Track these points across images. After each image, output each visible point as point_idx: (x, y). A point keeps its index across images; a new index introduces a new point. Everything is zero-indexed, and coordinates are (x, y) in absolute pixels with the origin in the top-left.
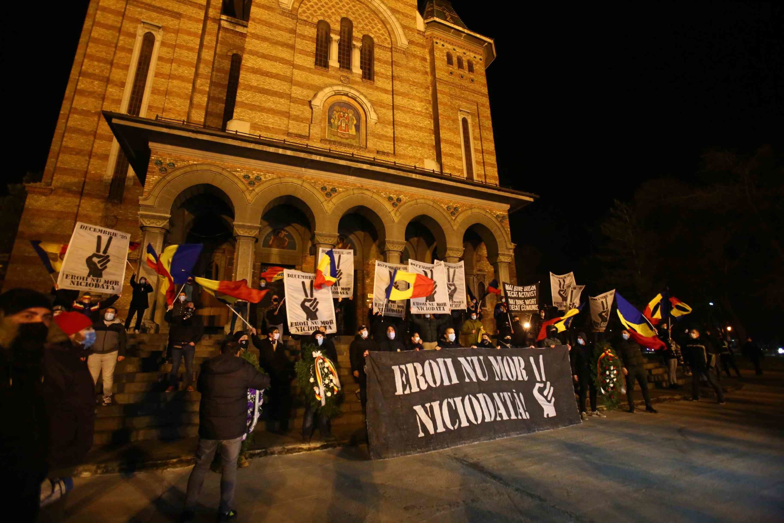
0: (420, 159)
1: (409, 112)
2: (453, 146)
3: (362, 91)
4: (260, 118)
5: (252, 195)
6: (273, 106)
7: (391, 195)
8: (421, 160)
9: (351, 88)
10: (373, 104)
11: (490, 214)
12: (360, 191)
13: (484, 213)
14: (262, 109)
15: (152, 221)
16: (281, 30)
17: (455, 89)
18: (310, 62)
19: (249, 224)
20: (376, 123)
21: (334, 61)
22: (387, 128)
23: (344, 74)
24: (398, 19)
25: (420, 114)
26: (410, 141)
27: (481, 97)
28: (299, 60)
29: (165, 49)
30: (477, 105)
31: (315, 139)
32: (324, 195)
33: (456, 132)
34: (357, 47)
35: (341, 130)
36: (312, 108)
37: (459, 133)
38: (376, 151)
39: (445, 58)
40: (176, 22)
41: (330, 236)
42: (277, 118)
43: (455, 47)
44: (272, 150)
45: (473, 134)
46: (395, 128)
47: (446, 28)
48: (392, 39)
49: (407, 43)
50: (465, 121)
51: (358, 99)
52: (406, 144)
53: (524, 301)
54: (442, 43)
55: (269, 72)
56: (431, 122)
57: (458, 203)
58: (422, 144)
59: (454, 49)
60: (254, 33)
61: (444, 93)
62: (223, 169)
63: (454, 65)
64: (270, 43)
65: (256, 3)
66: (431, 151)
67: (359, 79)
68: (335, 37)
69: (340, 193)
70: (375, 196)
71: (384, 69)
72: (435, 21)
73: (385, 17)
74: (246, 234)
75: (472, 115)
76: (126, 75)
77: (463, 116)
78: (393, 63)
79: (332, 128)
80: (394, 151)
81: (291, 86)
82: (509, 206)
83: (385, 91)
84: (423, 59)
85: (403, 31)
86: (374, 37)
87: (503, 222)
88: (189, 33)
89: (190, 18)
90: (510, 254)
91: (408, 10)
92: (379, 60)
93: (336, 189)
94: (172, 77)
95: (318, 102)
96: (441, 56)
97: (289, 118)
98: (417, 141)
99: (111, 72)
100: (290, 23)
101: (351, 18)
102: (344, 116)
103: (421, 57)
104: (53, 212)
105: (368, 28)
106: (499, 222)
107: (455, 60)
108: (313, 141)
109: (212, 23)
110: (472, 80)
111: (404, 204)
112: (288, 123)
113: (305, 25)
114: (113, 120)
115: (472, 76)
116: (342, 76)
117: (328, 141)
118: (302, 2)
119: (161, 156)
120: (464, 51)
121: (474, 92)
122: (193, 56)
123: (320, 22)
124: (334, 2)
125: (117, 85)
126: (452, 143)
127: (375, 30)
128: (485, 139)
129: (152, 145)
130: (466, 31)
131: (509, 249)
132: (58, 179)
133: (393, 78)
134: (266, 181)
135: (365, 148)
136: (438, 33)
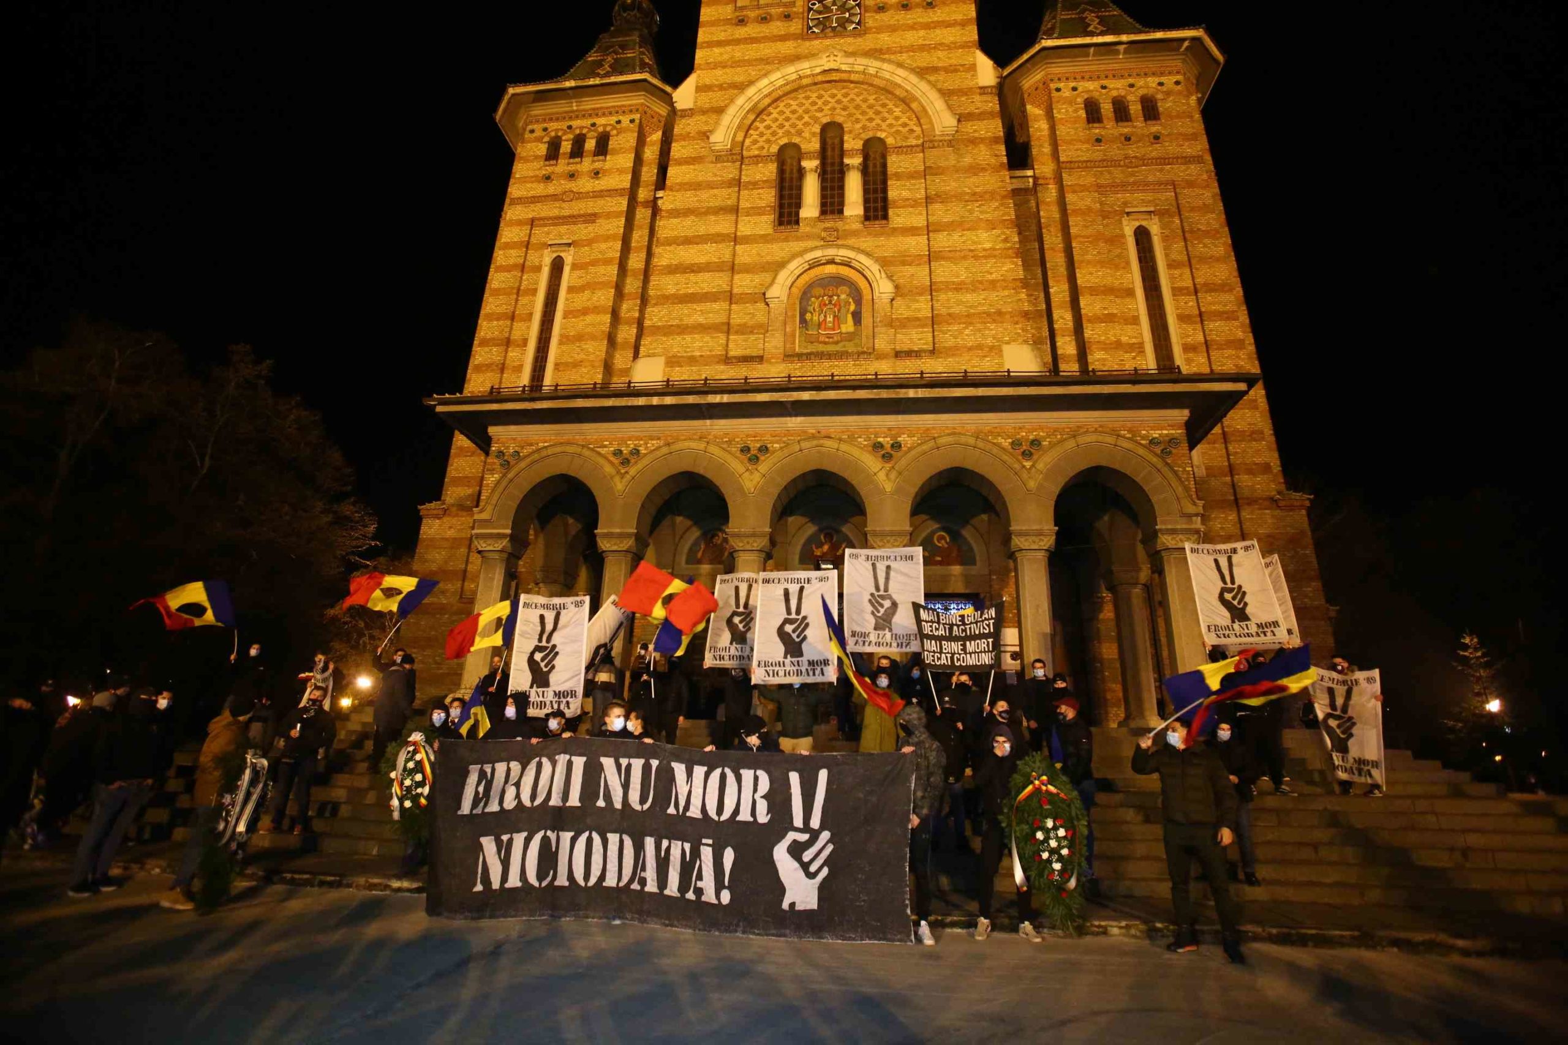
0: (992, 348)
1: (965, 258)
2: (1112, 297)
3: (863, 246)
4: (677, 344)
5: (624, 480)
6: (701, 320)
7: (880, 440)
8: (996, 350)
9: (839, 247)
10: (884, 263)
11: (1131, 439)
12: (815, 442)
13: (1111, 440)
14: (683, 330)
15: (489, 542)
16: (713, 188)
17: (1110, 172)
18: (765, 224)
19: (618, 530)
20: (893, 300)
21: (810, 206)
22: (917, 301)
23: (828, 225)
24: (933, 85)
25: (990, 254)
26: (969, 315)
27: (1183, 167)
28: (746, 227)
29: (578, 273)
31: (772, 358)
32: (746, 461)
33: (1119, 263)
34: (853, 167)
35: (825, 329)
36: (768, 305)
37: (1128, 263)
38: (893, 353)
39: (1082, 113)
40: (591, 227)
41: (755, 535)
42: (707, 338)
43: (1105, 82)
44: (641, 401)
45: (1167, 255)
46: (934, 298)
47: (1076, 50)
48: (924, 127)
49: (954, 122)
50: (1142, 236)
51: (855, 264)
52: (959, 324)
53: (964, 645)
54: (1072, 84)
55: (693, 265)
56: (1016, 265)
57: (1041, 429)
58: (998, 316)
59: (1104, 87)
60: (672, 209)
61: (1084, 188)
62: (583, 446)
63: (1105, 121)
64: (696, 216)
65: (676, 160)
66: (1020, 325)
67: (857, 226)
68: (810, 164)
69: (776, 450)
70: (844, 447)
71: (908, 189)
72: (1044, 49)
73: (907, 91)
74: (615, 548)
75: (1161, 213)
76: (528, 328)
77: (1137, 224)
78: (927, 172)
79: (807, 330)
80: (934, 343)
81: (732, 276)
82: (1186, 413)
83: (912, 231)
84: (995, 140)
85: (946, 101)
86: (887, 137)
87: (1170, 452)
88: (607, 238)
89: (608, 215)
90: (1193, 526)
91: (956, 58)
92: (898, 176)
93: (769, 446)
94: (585, 312)
95: (779, 291)
96: (1071, 114)
97: (728, 333)
98: (984, 313)
99: (511, 328)
100: (730, 171)
101: (839, 119)
102: (830, 302)
103: (990, 138)
104: (447, 539)
105: (874, 124)
106: (1156, 455)
107: (1107, 108)
108: (771, 363)
109: (643, 210)
110: (1157, 138)
111: (906, 453)
112: (728, 340)
113: (757, 163)
114: (440, 409)
115: (1155, 128)
116: (825, 229)
117: (800, 356)
118: (749, 128)
119: (503, 443)
120: (1131, 81)
121: (1164, 161)
122: (614, 270)
123: (783, 149)
124: (807, 103)
125: (518, 346)
126: (1109, 291)
127: (888, 122)
128: (1203, 259)
129: (492, 430)
130: (1124, 38)
131: (1189, 516)
132: (452, 494)
133: (928, 200)
134: (645, 455)
135: (870, 353)
136: (1059, 68)
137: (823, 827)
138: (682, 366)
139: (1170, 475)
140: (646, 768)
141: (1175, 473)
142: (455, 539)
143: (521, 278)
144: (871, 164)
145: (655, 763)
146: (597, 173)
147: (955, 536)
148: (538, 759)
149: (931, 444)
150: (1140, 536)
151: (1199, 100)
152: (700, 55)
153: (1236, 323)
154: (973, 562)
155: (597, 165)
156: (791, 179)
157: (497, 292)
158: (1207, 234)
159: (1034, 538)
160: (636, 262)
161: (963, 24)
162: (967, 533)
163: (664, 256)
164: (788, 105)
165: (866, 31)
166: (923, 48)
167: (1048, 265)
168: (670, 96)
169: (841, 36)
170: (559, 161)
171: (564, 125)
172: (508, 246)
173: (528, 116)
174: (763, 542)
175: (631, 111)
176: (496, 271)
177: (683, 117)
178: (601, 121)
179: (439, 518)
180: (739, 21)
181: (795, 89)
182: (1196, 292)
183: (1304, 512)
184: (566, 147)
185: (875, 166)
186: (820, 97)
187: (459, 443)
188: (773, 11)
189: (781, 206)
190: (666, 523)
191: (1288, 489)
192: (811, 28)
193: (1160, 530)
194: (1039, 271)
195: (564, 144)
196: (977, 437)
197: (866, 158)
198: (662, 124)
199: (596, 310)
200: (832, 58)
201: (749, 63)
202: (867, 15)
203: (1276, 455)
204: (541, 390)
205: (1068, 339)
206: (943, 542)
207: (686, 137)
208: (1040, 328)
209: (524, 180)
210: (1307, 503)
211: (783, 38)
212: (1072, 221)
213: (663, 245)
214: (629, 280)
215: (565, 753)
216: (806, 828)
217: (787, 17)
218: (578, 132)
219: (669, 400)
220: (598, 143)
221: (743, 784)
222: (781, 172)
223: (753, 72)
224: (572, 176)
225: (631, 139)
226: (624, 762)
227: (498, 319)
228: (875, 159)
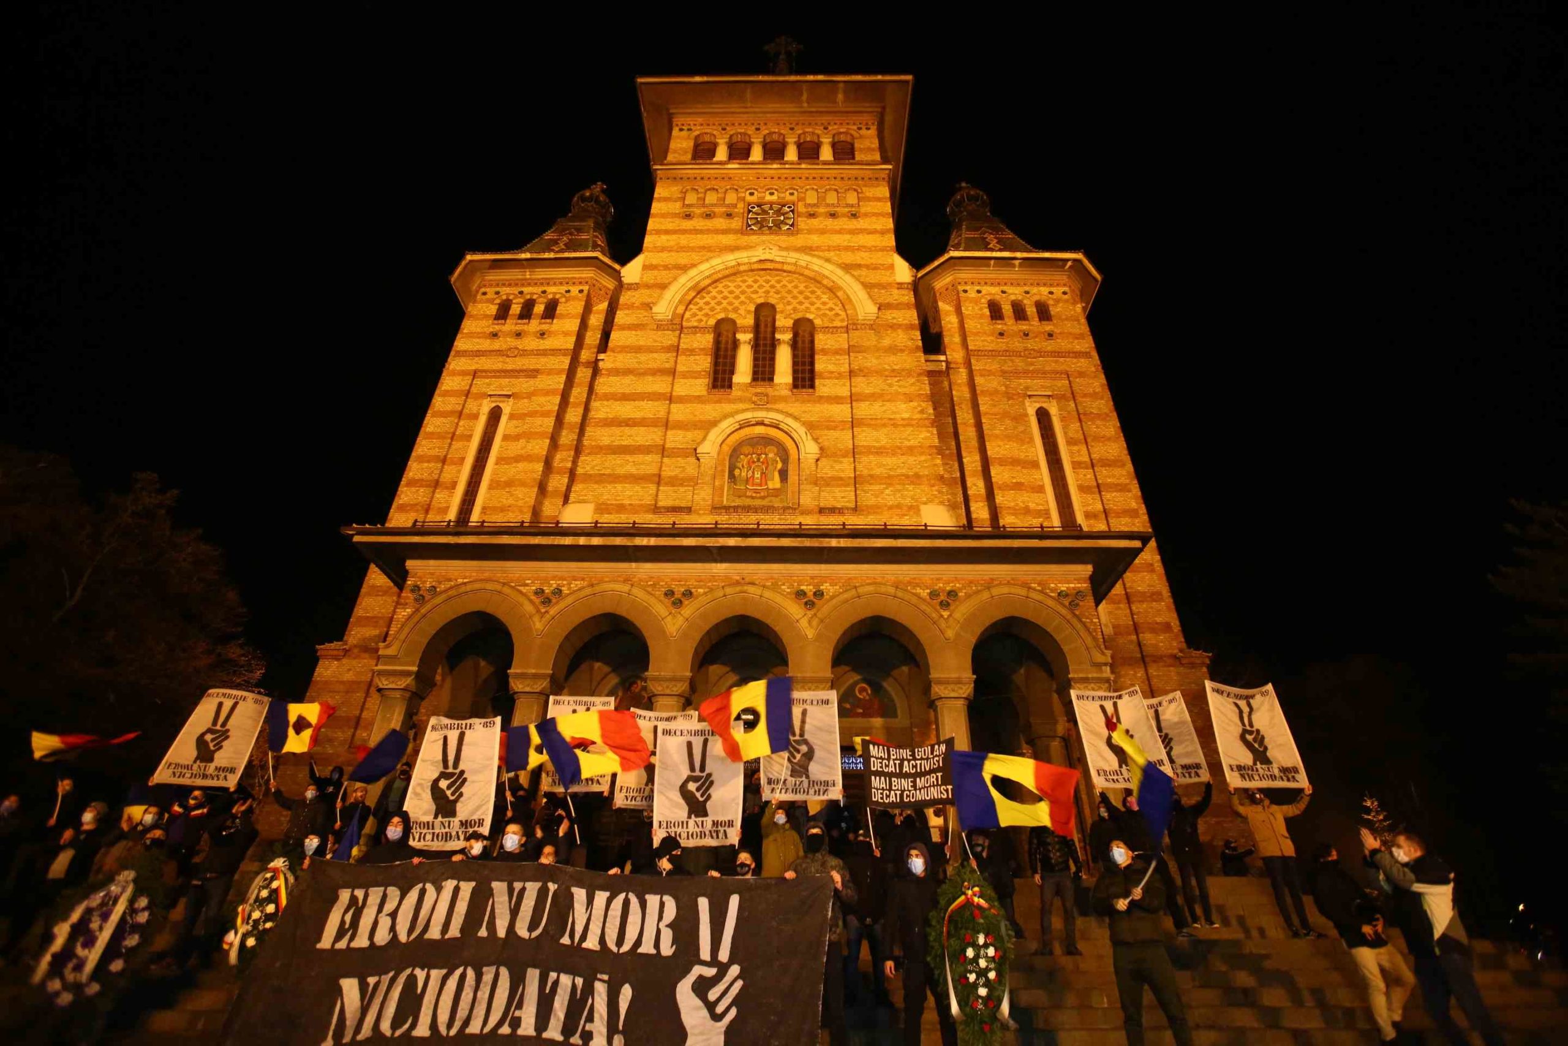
0: (910, 508)
1: (884, 425)
2: (1019, 468)
3: (791, 410)
4: (609, 493)
5: (544, 619)
6: (633, 470)
7: (803, 587)
8: (915, 509)
9: (768, 410)
10: (810, 426)
11: (1041, 592)
12: (738, 589)
13: (1023, 592)
14: (615, 479)
15: (392, 679)
16: (652, 352)
17: (1012, 361)
18: (700, 387)
19: (533, 671)
20: (817, 460)
21: (743, 374)
22: (841, 462)
23: (759, 390)
24: (857, 279)
25: (908, 423)
26: (889, 477)
27: (1075, 360)
28: (682, 388)
29: (513, 423)
30: (1068, 377)
31: (700, 509)
32: (669, 605)
33: (1025, 439)
34: (784, 342)
35: (753, 485)
36: (698, 459)
37: (1032, 439)
38: (817, 509)
39: (987, 312)
40: (532, 382)
41: (674, 679)
42: (637, 488)
43: (1005, 288)
44: (568, 541)
45: (1065, 433)
46: (857, 460)
48: (849, 312)
49: (874, 309)
50: (1043, 416)
51: (782, 426)
52: (881, 484)
54: (977, 288)
55: (628, 419)
56: (932, 434)
57: (957, 580)
58: (915, 480)
59: (1003, 292)
60: (612, 368)
61: (990, 373)
62: (504, 584)
63: (1006, 319)
64: (635, 375)
65: (620, 325)
66: (936, 488)
67: (786, 392)
68: (745, 337)
69: (699, 595)
70: (767, 594)
71: (834, 364)
72: (952, 258)
73: (833, 282)
74: (528, 689)
75: (1060, 398)
76: (459, 472)
77: (1038, 405)
78: (850, 350)
79: (735, 484)
80: (856, 502)
81: (666, 432)
82: (1089, 568)
83: (837, 400)
84: (911, 327)
85: (868, 293)
86: (815, 318)
87: (1077, 605)
88: (547, 393)
89: (550, 372)
90: (1104, 675)
91: (878, 258)
92: (825, 352)
93: (693, 590)
94: (518, 459)
95: (710, 446)
96: (976, 311)
97: (659, 484)
98: (903, 475)
99: (441, 471)
100: (669, 338)
101: (772, 301)
102: (758, 460)
103: (906, 324)
104: (342, 682)
105: (803, 307)
106: (1064, 606)
107: (1007, 309)
108: (699, 514)
109: (584, 370)
110: (1050, 335)
111: (828, 601)
112: (658, 490)
113: (695, 333)
114: (357, 539)
115: (1048, 327)
116: (756, 394)
117: (727, 509)
118: (690, 303)
119: (420, 578)
120: (1027, 288)
121: (1057, 354)
122: (549, 423)
123: (719, 323)
124: (744, 287)
125: (447, 488)
126: (1015, 462)
127: (816, 306)
128: (1097, 438)
129: (410, 564)
130: (1019, 255)
131: (1098, 666)
132: (356, 634)
133: (852, 373)
134: (568, 595)
135: (795, 509)
136: (965, 274)
137: (732, 960)
138: (611, 513)
139: (1079, 626)
140: (542, 893)
141: (1084, 624)
142: (353, 682)
143: (457, 424)
144: (799, 340)
145: (552, 887)
146: (543, 334)
147: (877, 688)
148: (420, 885)
149: (853, 592)
150: (1055, 687)
151: (1084, 309)
152: (648, 240)
153: (1130, 495)
154: (894, 715)
155: (545, 327)
156: (726, 350)
157: (431, 436)
158: (1098, 416)
159: (952, 686)
160: (573, 416)
161: (883, 233)
162: (888, 685)
163: (601, 410)
164: (726, 286)
165: (798, 232)
166: (847, 248)
167: (961, 438)
168: (619, 272)
169: (776, 234)
170: (508, 321)
171: (516, 290)
172: (447, 393)
173: (483, 280)
174: (682, 687)
175: (580, 283)
176: (433, 416)
177: (629, 289)
178: (551, 289)
179: (338, 660)
180: (686, 215)
181: (734, 273)
182: (1093, 466)
183: (1205, 669)
184: (516, 309)
185: (803, 342)
186: (756, 281)
187: (371, 582)
188: (716, 210)
189: (716, 372)
190: (584, 666)
191: (1189, 647)
192: (750, 226)
193: (1073, 679)
194: (953, 443)
195: (513, 306)
196: (897, 587)
197: (796, 335)
198: (609, 296)
199: (529, 458)
200: (767, 250)
201: (692, 249)
202: (800, 219)
203: (1175, 615)
204: (467, 526)
205: (981, 504)
206: (865, 694)
207: (630, 307)
208: (956, 495)
209: (471, 335)
210: (1208, 661)
211: (725, 232)
212: (981, 400)
213: (601, 400)
214: (564, 433)
215: (452, 878)
216: (714, 962)
217: (729, 215)
218: (528, 297)
219: (596, 541)
220: (546, 308)
221: (648, 911)
222: (717, 342)
223: (695, 257)
224: (518, 335)
225: (578, 307)
226: (518, 886)
227: (428, 462)
228: (804, 336)
